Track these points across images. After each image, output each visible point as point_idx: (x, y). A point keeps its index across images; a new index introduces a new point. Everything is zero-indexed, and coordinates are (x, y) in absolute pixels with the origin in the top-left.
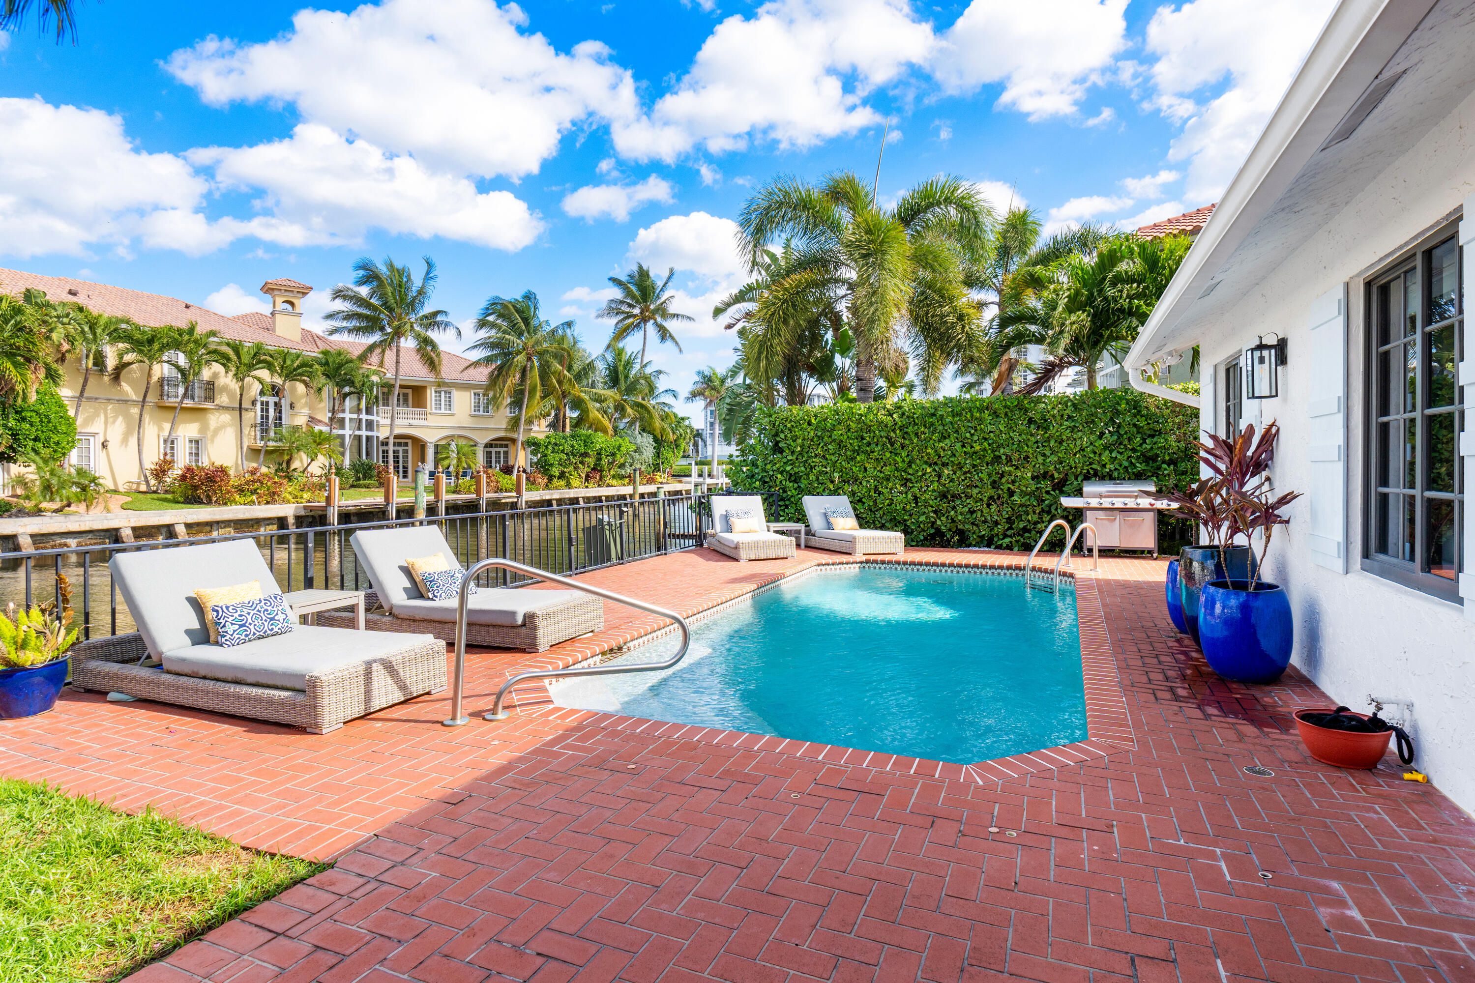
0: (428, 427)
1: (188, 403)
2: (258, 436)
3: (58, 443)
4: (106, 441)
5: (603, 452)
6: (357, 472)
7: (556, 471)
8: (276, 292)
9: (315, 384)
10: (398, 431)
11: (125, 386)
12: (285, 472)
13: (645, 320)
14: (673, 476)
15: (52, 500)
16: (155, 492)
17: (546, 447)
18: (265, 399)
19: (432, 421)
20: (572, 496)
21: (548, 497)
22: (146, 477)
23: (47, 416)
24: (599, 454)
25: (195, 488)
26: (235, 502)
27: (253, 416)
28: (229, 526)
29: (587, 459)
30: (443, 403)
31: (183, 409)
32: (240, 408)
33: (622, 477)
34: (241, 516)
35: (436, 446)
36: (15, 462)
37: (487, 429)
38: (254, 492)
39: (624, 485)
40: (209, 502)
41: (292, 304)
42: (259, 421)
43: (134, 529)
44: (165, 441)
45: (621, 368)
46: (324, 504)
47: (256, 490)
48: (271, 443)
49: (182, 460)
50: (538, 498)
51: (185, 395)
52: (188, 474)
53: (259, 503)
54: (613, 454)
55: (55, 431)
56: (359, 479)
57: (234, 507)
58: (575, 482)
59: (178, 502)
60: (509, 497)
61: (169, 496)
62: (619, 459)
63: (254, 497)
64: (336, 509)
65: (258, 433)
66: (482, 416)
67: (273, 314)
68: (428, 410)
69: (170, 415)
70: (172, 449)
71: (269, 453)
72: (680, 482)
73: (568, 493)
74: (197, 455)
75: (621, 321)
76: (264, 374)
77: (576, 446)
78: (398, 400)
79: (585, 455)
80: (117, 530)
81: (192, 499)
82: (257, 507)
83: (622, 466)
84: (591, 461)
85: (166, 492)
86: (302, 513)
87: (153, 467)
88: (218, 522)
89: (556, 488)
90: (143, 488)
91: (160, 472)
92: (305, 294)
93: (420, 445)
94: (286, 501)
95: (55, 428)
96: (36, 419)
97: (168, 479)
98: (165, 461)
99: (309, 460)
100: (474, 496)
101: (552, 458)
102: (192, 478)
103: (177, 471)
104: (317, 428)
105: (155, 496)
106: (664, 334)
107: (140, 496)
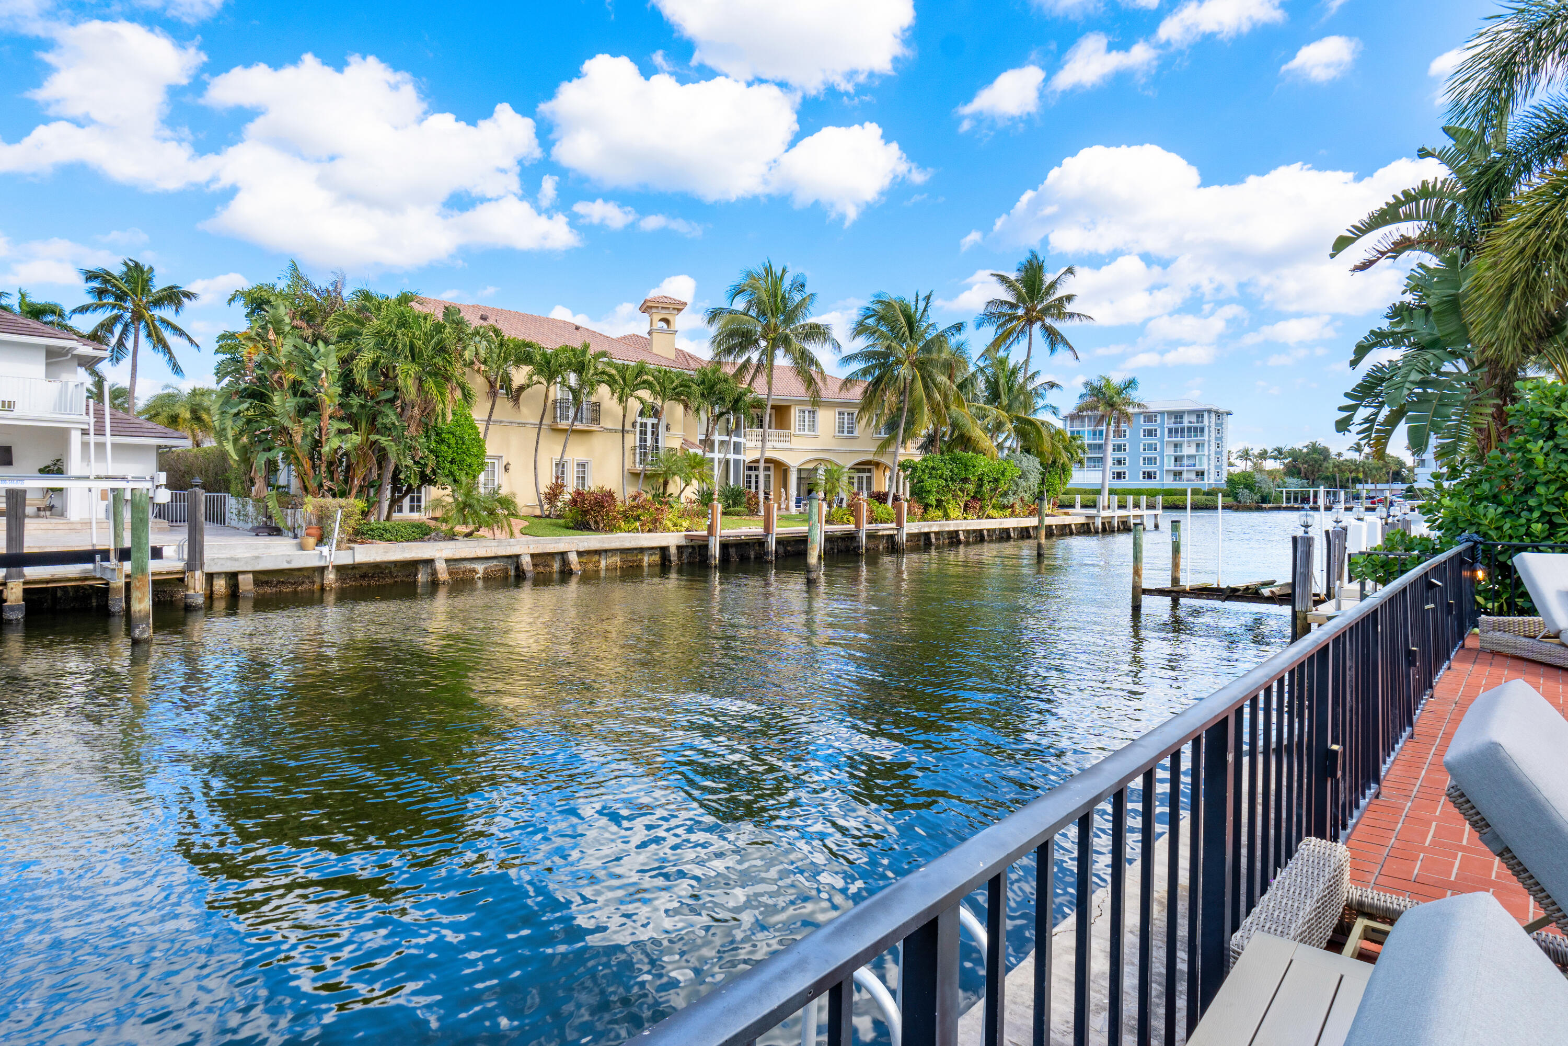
0: (791, 450)
1: (578, 426)
2: (637, 460)
3: (470, 466)
4: (508, 464)
5: (986, 478)
6: (727, 498)
7: (932, 500)
8: (654, 310)
9: (693, 404)
10: (769, 454)
11: (524, 409)
12: (662, 498)
13: (1030, 322)
14: (1060, 506)
15: (465, 523)
16: (548, 517)
17: (923, 471)
18: (644, 420)
19: (796, 443)
20: (952, 529)
21: (926, 530)
22: (540, 501)
23: (462, 438)
24: (980, 479)
25: (585, 512)
26: (620, 529)
27: (633, 440)
28: (615, 555)
29: (967, 486)
30: (807, 423)
31: (574, 431)
32: (623, 431)
33: (1005, 507)
34: (628, 545)
35: (800, 471)
36: (435, 484)
37: (851, 452)
38: (637, 518)
39: (1005, 517)
40: (597, 530)
41: (667, 321)
42: (638, 444)
43: (532, 556)
44: (557, 465)
45: (1002, 381)
46: (705, 533)
47: (638, 516)
48: (649, 467)
49: (571, 485)
50: (916, 531)
51: (575, 418)
52: (579, 498)
53: (643, 531)
54: (996, 480)
55: (467, 452)
56: (729, 506)
57: (620, 534)
58: (955, 512)
59: (568, 528)
60: (887, 529)
61: (561, 521)
62: (1003, 487)
63: (638, 524)
64: (718, 539)
65: (637, 456)
66: (847, 438)
67: (650, 333)
68: (792, 431)
69: (562, 438)
70: (563, 472)
71: (647, 477)
72: (1067, 514)
73: (948, 525)
74: (583, 478)
75: (1004, 324)
76: (645, 394)
77: (956, 471)
78: (770, 421)
79: (965, 480)
80: (518, 556)
81: (581, 525)
82: (640, 535)
83: (1005, 494)
84: (971, 487)
85: (559, 517)
86: (683, 542)
87: (547, 491)
88: (606, 551)
89: (932, 519)
90: (538, 512)
91: (553, 494)
92: (679, 310)
93: (781, 469)
94: (666, 529)
95: (468, 449)
96: (453, 441)
97: (559, 504)
98: (557, 485)
99: (683, 485)
100: (852, 527)
101: (929, 483)
102: (583, 502)
103: (567, 497)
104: (692, 451)
105: (548, 520)
106: (1054, 338)
107: (536, 520)
